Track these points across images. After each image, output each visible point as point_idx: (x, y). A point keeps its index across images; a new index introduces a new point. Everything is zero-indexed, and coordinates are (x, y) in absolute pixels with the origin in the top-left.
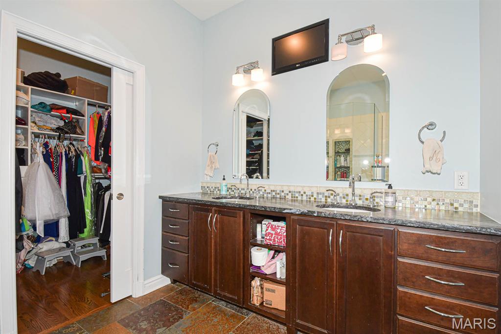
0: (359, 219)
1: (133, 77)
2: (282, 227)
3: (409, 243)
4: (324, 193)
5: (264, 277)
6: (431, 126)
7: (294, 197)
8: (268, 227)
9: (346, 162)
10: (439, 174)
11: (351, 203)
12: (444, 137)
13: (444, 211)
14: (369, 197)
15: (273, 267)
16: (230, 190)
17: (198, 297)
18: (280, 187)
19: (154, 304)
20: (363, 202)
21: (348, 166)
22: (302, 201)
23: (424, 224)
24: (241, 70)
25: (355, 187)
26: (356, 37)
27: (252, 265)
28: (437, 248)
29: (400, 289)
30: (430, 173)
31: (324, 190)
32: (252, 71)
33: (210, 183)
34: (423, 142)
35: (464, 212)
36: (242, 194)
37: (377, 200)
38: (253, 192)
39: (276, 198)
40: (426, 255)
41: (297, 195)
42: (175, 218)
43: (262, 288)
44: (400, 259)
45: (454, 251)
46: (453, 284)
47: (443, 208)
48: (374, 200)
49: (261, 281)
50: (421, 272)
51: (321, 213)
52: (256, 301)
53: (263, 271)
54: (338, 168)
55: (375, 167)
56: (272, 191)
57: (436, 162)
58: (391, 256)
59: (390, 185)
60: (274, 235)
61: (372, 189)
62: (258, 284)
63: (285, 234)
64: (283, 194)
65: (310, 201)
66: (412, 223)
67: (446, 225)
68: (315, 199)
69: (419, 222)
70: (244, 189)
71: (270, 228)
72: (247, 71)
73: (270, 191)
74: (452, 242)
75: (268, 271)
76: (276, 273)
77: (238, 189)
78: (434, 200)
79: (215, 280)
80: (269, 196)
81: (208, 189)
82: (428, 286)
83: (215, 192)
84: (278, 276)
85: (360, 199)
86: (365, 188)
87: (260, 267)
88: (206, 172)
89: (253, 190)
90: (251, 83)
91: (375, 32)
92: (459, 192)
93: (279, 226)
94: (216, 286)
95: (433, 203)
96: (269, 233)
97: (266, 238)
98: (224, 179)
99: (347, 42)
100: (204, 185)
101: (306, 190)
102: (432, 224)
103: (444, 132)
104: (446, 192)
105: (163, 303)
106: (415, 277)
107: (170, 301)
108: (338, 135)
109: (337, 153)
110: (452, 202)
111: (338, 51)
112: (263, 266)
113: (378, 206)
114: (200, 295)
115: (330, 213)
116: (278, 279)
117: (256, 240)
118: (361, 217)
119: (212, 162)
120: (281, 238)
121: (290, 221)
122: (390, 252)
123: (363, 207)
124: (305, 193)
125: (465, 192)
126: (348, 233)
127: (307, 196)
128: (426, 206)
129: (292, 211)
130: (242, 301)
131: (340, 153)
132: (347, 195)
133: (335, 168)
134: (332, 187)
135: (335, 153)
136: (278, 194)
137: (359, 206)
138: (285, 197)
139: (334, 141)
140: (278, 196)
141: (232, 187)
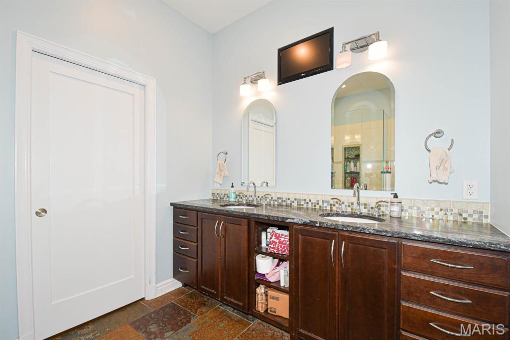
0: (361, 230)
1: (144, 90)
2: (286, 236)
3: (413, 257)
4: (329, 202)
5: (269, 285)
6: (438, 134)
7: (300, 205)
8: (272, 236)
9: (355, 168)
10: (447, 184)
11: (356, 212)
12: (451, 146)
13: (452, 221)
14: (374, 206)
15: (277, 275)
16: (238, 197)
17: (206, 301)
18: (286, 195)
19: (164, 307)
20: (369, 211)
21: (358, 171)
22: (307, 208)
23: (429, 238)
24: (248, 80)
25: (360, 195)
26: (361, 45)
27: (257, 272)
28: (443, 264)
29: (404, 303)
30: (436, 183)
31: (329, 199)
32: (258, 81)
33: (220, 190)
34: (429, 151)
35: (473, 223)
36: (250, 201)
37: (383, 209)
38: (260, 199)
39: (282, 205)
40: (431, 270)
41: (302, 203)
42: (185, 225)
43: (267, 295)
44: (404, 273)
45: (461, 267)
46: (460, 301)
47: (451, 218)
48: (380, 209)
49: (265, 288)
50: (426, 287)
51: (323, 223)
52: (261, 308)
53: (267, 279)
54: (347, 173)
55: (385, 173)
56: (278, 198)
57: (444, 171)
58: (394, 269)
59: (396, 194)
60: (278, 244)
61: (377, 198)
62: (263, 291)
63: (288, 243)
64: (289, 202)
65: (315, 209)
66: (416, 237)
67: (452, 239)
68: (320, 207)
69: (424, 236)
70: (252, 196)
71: (274, 237)
72: (254, 81)
73: (276, 199)
74: (459, 257)
75: (272, 279)
76: (280, 281)
77: (246, 196)
78: (441, 210)
79: (222, 286)
80: (276, 203)
81: (218, 196)
82: (433, 302)
83: (225, 199)
84: (282, 284)
85: (365, 208)
86: (370, 197)
87: (264, 274)
88: (215, 180)
89: (260, 197)
90: (258, 93)
91: (380, 39)
92: (468, 202)
93: (282, 235)
94: (222, 292)
95: (440, 213)
96: (273, 241)
97: (270, 247)
98: (232, 187)
99: (352, 50)
100: (214, 192)
101: (311, 198)
102: (437, 238)
103: (452, 140)
104: (454, 202)
105: (173, 306)
106: (420, 293)
107: (180, 304)
108: (349, 142)
109: (347, 159)
110: (461, 212)
111: (342, 59)
112: (267, 274)
113: (383, 215)
114: (208, 299)
115: (332, 224)
116: (282, 288)
117: (261, 248)
118: (363, 228)
119: (221, 170)
120: (284, 247)
121: (293, 230)
122: (394, 266)
123: (367, 216)
124: (310, 201)
125: (475, 202)
126: (350, 244)
127: (312, 203)
128: (433, 216)
129: (294, 221)
130: (248, 307)
131: (350, 159)
132: (352, 204)
133: (345, 174)
134: (337, 196)
135: (345, 159)
136: (285, 201)
137: (364, 216)
138: (291, 204)
139: (344, 147)
140: (284, 204)
141: (240, 194)
